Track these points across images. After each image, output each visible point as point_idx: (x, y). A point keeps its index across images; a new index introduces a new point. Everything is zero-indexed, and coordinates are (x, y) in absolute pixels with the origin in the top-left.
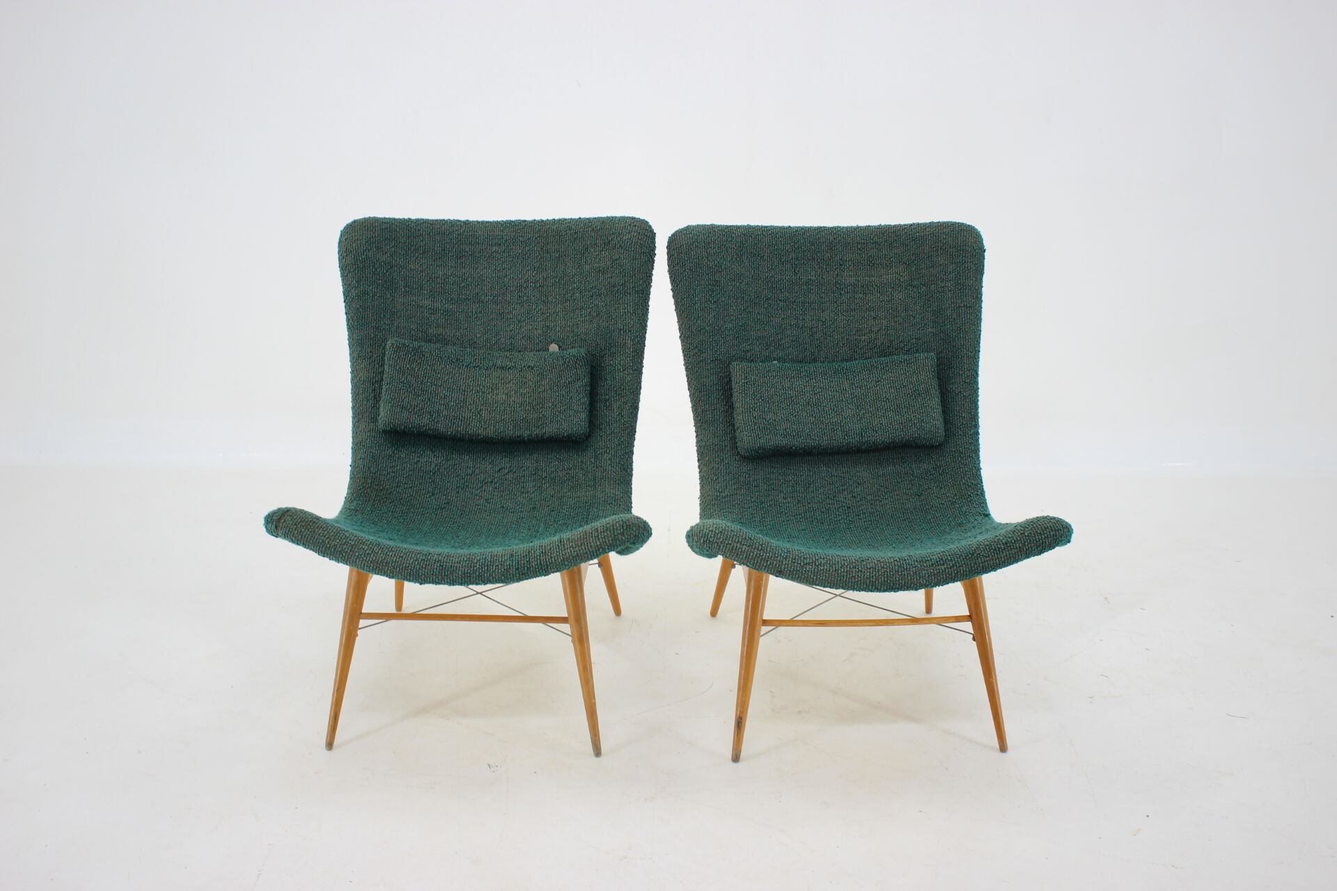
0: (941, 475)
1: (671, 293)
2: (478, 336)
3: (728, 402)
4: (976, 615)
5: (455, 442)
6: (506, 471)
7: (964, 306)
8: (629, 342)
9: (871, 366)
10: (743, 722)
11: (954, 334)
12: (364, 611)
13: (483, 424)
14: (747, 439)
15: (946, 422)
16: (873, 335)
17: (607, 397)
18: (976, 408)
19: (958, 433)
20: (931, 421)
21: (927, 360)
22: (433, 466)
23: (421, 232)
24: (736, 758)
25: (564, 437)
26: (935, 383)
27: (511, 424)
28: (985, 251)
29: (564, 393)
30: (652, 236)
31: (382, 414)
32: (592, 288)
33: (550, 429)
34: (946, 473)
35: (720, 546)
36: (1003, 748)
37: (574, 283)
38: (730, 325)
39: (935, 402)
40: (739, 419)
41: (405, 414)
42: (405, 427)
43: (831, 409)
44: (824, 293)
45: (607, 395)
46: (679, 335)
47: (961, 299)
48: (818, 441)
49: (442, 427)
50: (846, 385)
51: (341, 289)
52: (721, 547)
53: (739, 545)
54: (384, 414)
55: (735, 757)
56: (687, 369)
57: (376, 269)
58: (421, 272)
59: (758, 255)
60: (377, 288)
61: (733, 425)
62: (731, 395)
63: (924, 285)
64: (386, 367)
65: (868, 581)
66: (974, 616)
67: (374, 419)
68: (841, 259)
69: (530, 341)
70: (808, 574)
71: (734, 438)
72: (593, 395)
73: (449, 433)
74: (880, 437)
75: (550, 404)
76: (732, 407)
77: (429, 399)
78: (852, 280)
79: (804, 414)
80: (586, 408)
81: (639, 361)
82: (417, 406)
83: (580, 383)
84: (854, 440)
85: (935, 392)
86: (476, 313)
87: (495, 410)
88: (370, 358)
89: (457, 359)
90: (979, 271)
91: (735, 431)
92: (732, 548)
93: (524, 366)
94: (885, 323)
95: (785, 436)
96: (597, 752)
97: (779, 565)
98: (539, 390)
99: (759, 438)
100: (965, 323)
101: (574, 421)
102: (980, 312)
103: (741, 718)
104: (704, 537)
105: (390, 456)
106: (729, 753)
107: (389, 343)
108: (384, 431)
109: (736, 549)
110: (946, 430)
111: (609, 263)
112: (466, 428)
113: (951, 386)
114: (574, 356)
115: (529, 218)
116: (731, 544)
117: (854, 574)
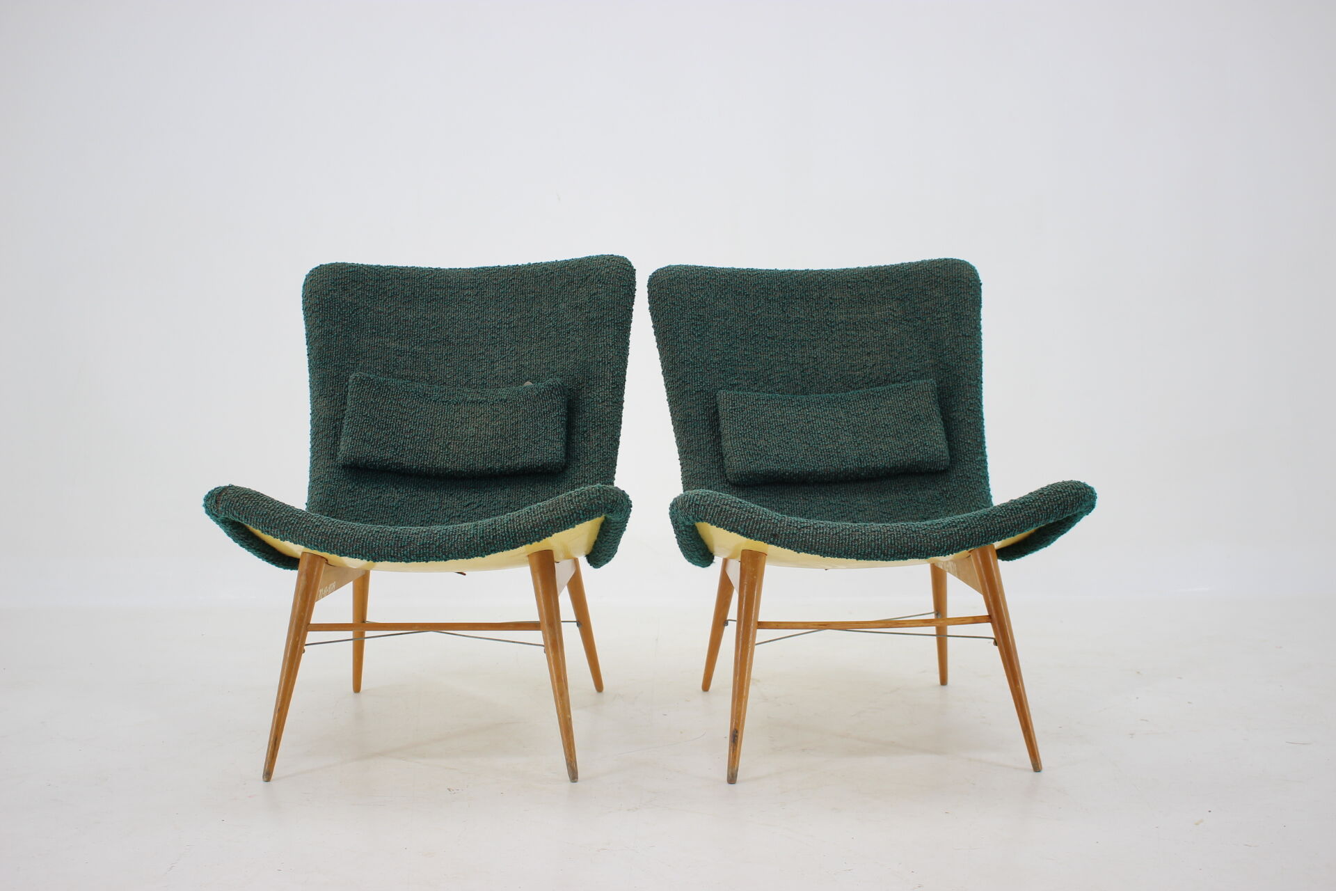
0: (948, 499)
1: (652, 330)
2: (448, 377)
3: (715, 432)
4: (997, 616)
5: (421, 479)
6: (475, 506)
7: (963, 335)
8: (609, 375)
9: (868, 395)
10: (739, 736)
11: (954, 363)
12: (312, 622)
13: (451, 457)
14: (736, 463)
15: (951, 449)
16: (868, 370)
17: (585, 429)
18: (982, 437)
19: (964, 458)
20: (934, 443)
21: (927, 385)
22: (396, 501)
23: (390, 276)
24: (732, 779)
25: (538, 467)
26: (936, 408)
27: (481, 457)
28: (981, 284)
29: (539, 424)
30: (632, 272)
31: (342, 448)
32: (569, 325)
33: (523, 460)
34: (954, 497)
35: (707, 509)
36: (1037, 767)
37: (551, 322)
38: (716, 359)
39: (937, 428)
40: (727, 445)
41: (367, 447)
42: (367, 461)
43: (826, 436)
44: (814, 330)
45: (585, 426)
46: (661, 370)
47: (959, 328)
48: (814, 467)
49: (407, 460)
50: (842, 414)
51: (304, 332)
52: (709, 510)
53: (728, 507)
54: (345, 447)
55: (731, 776)
56: (670, 403)
57: (342, 309)
58: (389, 314)
59: (744, 293)
60: (342, 329)
61: (721, 454)
62: (718, 425)
63: (919, 318)
64: (349, 403)
65: (873, 544)
66: (994, 615)
67: (333, 456)
68: (831, 298)
69: (504, 381)
70: (806, 537)
71: (722, 466)
72: (570, 427)
73: (414, 467)
74: (881, 462)
75: (524, 436)
76: (719, 436)
77: (393, 433)
78: (843, 318)
79: (798, 441)
80: (562, 438)
81: (620, 393)
82: (380, 440)
83: (556, 413)
84: (851, 465)
85: (938, 419)
86: (446, 354)
87: (464, 444)
88: (332, 396)
89: (425, 394)
90: (977, 303)
91: (723, 459)
92: (721, 511)
93: (496, 400)
94: (880, 358)
95: (777, 462)
96: (574, 776)
97: (773, 528)
98: (512, 422)
99: (750, 463)
100: (965, 352)
101: (550, 450)
102: (980, 342)
103: (737, 732)
104: (690, 501)
105: (350, 491)
106: (724, 776)
107: (352, 377)
108: (344, 467)
109: (724, 512)
110: (952, 456)
111: (587, 299)
112: (433, 461)
113: (954, 414)
114: (550, 386)
115: (503, 264)
116: (719, 506)
117: (857, 538)
